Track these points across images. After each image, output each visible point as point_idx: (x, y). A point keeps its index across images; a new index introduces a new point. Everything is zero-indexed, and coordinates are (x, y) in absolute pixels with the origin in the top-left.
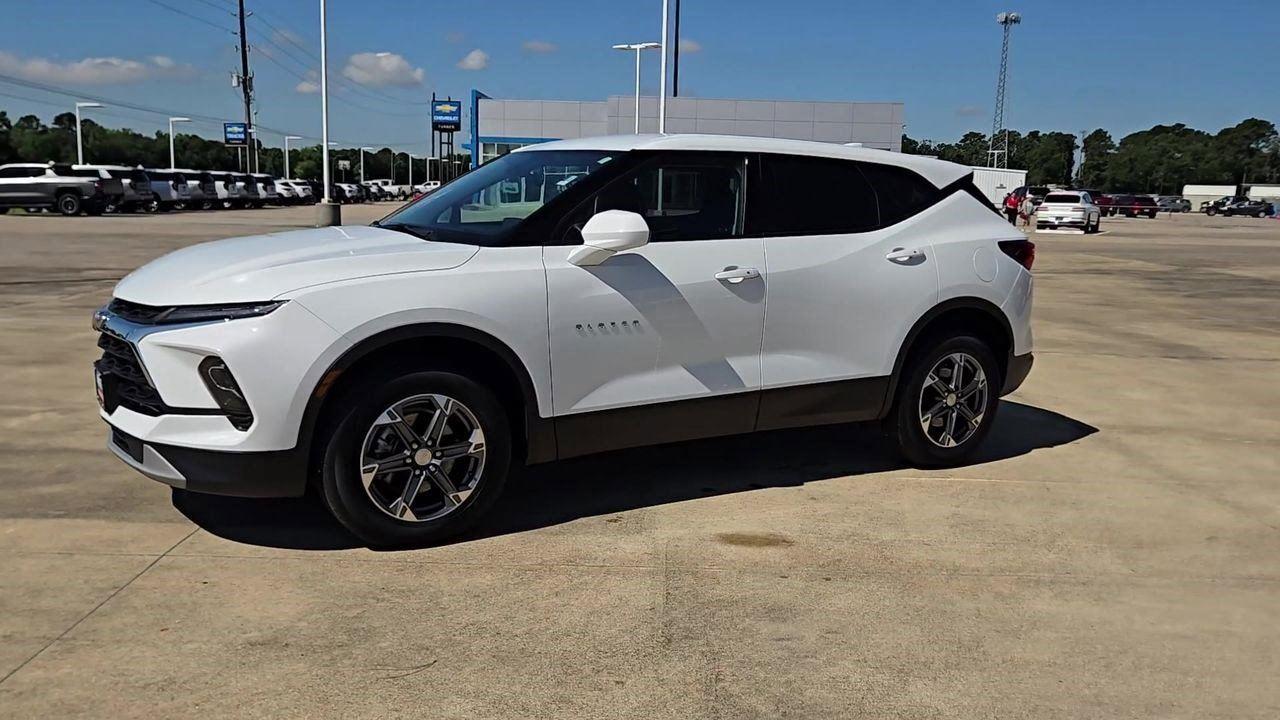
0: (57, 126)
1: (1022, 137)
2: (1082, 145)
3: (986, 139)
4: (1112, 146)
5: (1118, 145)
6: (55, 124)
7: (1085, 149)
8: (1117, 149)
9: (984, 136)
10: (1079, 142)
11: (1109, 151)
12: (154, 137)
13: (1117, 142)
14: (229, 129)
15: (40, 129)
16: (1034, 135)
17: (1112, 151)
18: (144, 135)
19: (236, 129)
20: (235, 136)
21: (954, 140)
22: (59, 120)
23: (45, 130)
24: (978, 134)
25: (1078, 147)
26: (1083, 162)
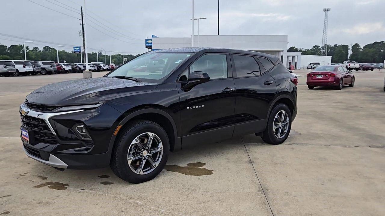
0: (44, 50)
1: (332, 46)
2: (351, 48)
3: (320, 47)
4: (361, 49)
5: (363, 48)
6: (44, 49)
7: (352, 50)
8: (363, 49)
9: (319, 47)
10: (350, 47)
11: (359, 50)
12: (71, 52)
13: (362, 47)
14: (75, 49)
15: (39, 51)
16: (336, 45)
17: (361, 50)
18: (68, 52)
19: (77, 49)
20: (77, 51)
21: (310, 48)
22: (44, 48)
23: (40, 51)
24: (317, 46)
25: (350, 49)
26: (351, 53)
